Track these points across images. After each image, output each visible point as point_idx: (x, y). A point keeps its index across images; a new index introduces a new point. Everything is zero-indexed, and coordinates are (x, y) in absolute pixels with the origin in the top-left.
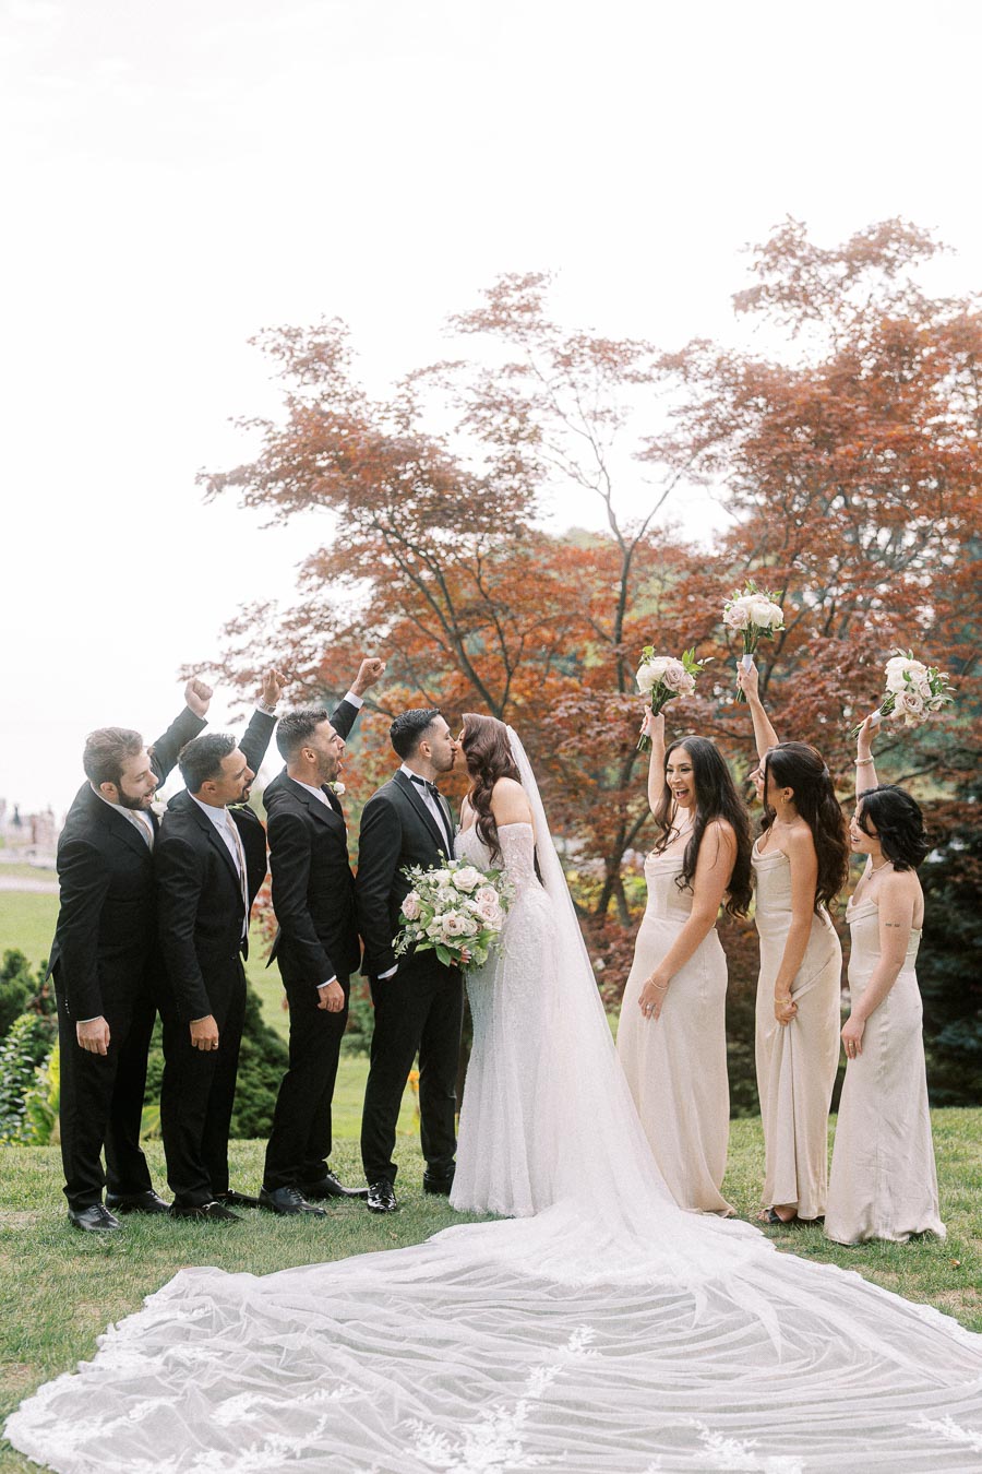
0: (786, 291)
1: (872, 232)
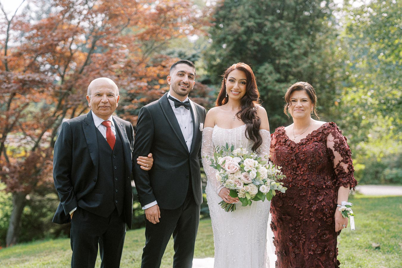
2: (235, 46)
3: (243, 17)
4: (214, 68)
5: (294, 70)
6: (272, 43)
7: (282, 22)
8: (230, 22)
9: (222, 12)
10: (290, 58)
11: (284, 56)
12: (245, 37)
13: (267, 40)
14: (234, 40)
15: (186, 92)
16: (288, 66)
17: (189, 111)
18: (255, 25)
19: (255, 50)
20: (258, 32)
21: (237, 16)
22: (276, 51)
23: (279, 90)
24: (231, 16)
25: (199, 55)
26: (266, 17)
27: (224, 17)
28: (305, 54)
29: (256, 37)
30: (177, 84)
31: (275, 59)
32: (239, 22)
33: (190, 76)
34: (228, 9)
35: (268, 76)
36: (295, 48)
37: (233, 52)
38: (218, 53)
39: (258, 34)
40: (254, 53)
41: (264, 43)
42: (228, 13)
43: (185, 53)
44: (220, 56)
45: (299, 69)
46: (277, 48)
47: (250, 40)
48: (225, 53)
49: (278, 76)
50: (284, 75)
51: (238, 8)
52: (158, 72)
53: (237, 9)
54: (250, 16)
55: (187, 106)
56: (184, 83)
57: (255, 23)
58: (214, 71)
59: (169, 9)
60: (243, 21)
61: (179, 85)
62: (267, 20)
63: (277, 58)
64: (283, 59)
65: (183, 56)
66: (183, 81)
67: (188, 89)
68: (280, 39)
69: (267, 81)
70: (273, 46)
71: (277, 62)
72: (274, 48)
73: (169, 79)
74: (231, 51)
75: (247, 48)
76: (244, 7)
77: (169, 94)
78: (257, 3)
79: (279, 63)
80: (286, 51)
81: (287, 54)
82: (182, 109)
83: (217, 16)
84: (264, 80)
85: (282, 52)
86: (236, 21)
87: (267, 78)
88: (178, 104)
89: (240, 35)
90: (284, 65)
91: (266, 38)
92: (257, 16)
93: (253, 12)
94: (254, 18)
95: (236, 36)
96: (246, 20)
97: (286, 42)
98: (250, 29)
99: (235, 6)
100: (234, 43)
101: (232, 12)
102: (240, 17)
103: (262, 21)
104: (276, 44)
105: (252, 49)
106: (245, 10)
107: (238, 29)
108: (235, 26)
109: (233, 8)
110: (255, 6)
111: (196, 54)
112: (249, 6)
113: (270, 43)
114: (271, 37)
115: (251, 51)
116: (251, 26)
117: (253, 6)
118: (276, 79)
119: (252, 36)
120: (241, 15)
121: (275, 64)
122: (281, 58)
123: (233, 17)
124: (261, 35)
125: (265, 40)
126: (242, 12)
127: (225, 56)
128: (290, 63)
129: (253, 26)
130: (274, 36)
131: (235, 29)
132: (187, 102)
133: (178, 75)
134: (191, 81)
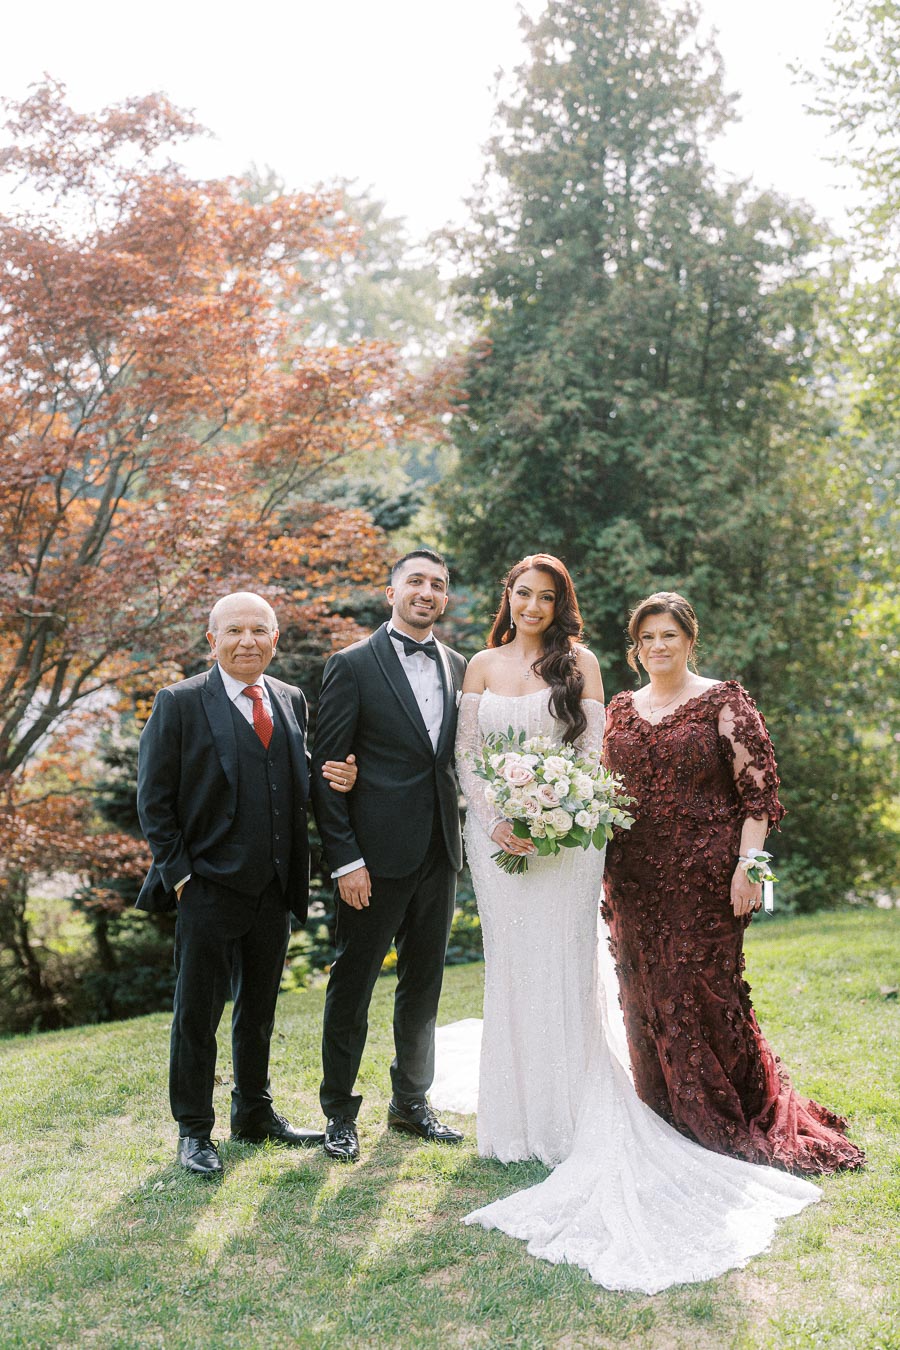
0: (38, 156)
1: (130, 105)
2: (526, 467)
3: (548, 383)
4: (467, 536)
5: (702, 535)
6: (638, 459)
7: (665, 396)
8: (512, 399)
9: (486, 371)
10: (689, 501)
11: (674, 496)
12: (555, 445)
13: (621, 451)
14: (525, 452)
15: (428, 619)
16: (688, 524)
17: (433, 662)
18: (583, 407)
19: (585, 480)
20: (594, 426)
21: (531, 382)
22: (651, 483)
24: (515, 381)
25: (420, 494)
26: (617, 382)
27: (494, 385)
28: (734, 489)
29: (589, 442)
30: (409, 602)
31: (647, 506)
32: (534, 400)
33: (436, 584)
34: (505, 362)
35: (625, 556)
36: (708, 472)
37: (522, 488)
38: (480, 490)
39: (594, 434)
40: (586, 488)
41: (613, 457)
42: (505, 374)
43: (378, 489)
44: (483, 499)
45: (717, 533)
46: (650, 473)
47: (573, 451)
48: (497, 491)
49: (656, 554)
50: (672, 554)
51: (534, 357)
52: (302, 550)
53: (529, 361)
54: (571, 382)
55: (430, 651)
56: (422, 599)
57: (584, 401)
58: (468, 544)
59: (336, 374)
60: (548, 396)
61: (413, 603)
62: (619, 389)
63: (652, 501)
64: (670, 505)
65: (372, 502)
66: (422, 595)
67: (432, 614)
68: (660, 445)
69: (622, 570)
70: (639, 467)
71: (652, 513)
72: (644, 471)
74: (514, 485)
75: (566, 476)
76: (551, 356)
77: (391, 626)
78: (589, 343)
79: (658, 518)
80: (678, 483)
81: (682, 489)
82: (419, 658)
83: (471, 381)
84: (616, 566)
85: (668, 483)
86: (528, 398)
87: (624, 564)
88: (411, 648)
89: (540, 440)
90: (673, 520)
91: (616, 443)
92: (592, 383)
93: (578, 370)
94: (582, 386)
95: (529, 442)
96: (556, 393)
97: (677, 455)
98: (572, 418)
99: (526, 353)
100: (524, 460)
101: (516, 369)
102: (540, 384)
103: (605, 394)
104: (648, 460)
105: (578, 477)
106: (553, 364)
107: (536, 421)
108: (527, 411)
109: (518, 359)
110: (584, 352)
111: (410, 494)
112: (565, 354)
113: (631, 458)
114: (630, 439)
115: (574, 482)
116: (572, 412)
117: (576, 353)
118: (651, 563)
119: (576, 440)
120: (542, 377)
121: (647, 518)
122: (664, 501)
123: (519, 386)
124: (604, 435)
125: (615, 450)
126: (545, 369)
127: (500, 499)
128: (691, 516)
129: (579, 410)
130: (641, 438)
131: (526, 420)
132: (430, 643)
133: (409, 582)
134: (438, 594)
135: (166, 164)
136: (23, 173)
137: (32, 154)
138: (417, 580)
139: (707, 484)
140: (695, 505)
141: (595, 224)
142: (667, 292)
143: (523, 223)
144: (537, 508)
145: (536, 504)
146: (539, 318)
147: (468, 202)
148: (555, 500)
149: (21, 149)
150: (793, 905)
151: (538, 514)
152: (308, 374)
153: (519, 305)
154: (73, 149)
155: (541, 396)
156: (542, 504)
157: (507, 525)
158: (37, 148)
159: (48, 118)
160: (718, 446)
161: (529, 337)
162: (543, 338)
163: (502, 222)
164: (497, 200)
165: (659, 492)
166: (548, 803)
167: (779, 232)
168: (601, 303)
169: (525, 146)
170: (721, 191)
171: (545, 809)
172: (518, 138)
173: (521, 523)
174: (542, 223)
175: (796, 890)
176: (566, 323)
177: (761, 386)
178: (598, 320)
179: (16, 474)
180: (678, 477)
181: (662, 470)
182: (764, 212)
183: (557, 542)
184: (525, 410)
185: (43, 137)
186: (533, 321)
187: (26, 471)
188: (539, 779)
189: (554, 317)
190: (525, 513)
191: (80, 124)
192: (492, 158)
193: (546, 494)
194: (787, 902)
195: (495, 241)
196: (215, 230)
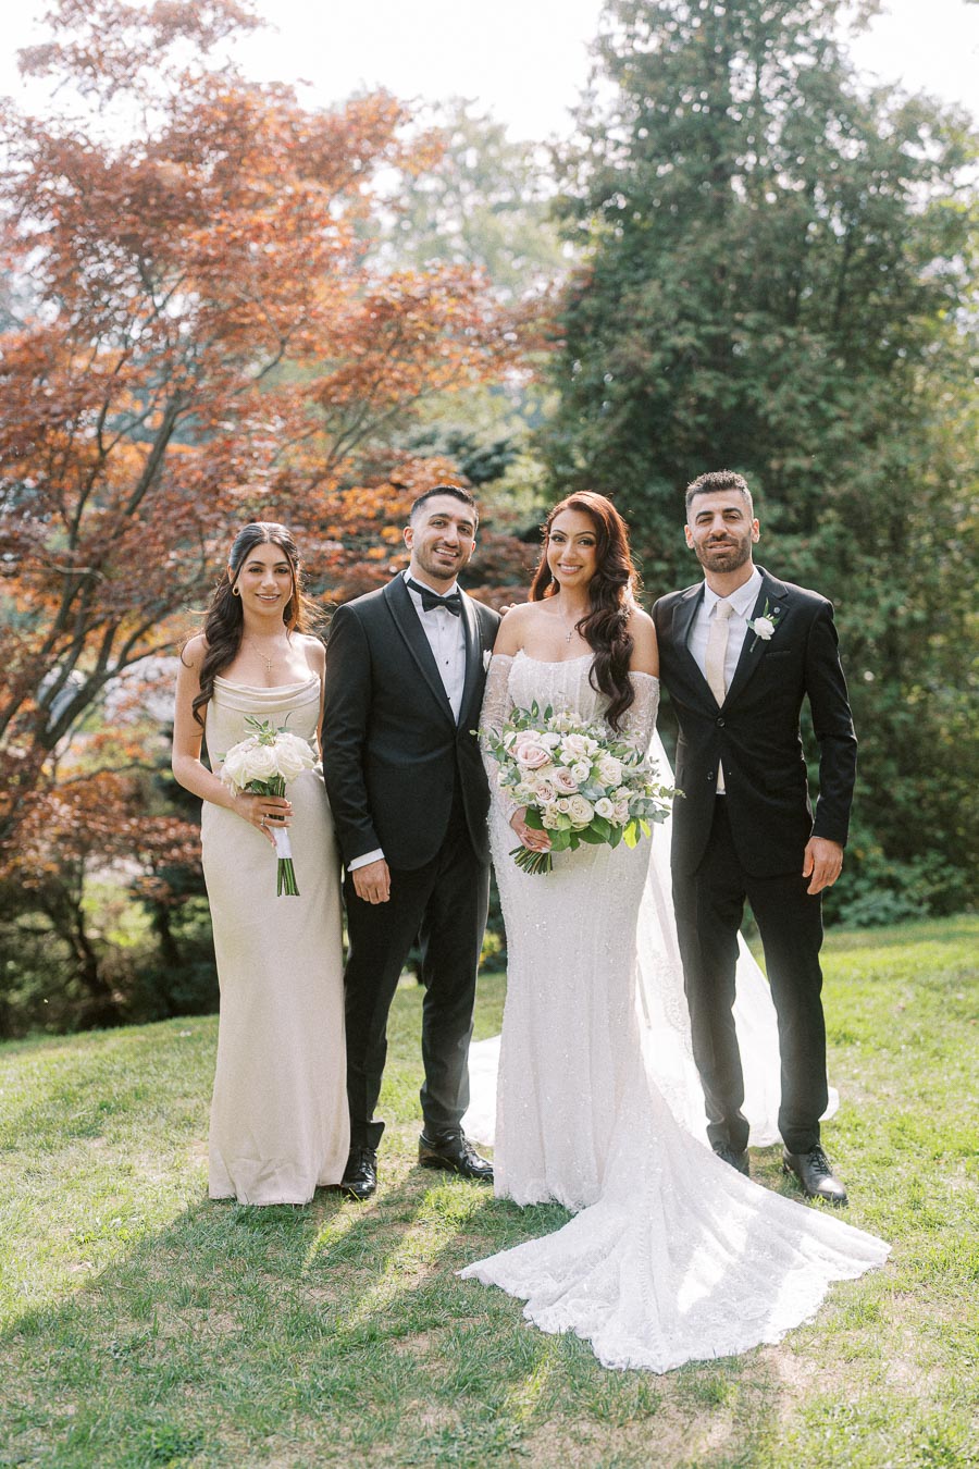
0: (82, 55)
2: (634, 412)
3: (658, 317)
5: (831, 490)
6: (757, 403)
7: (790, 332)
8: (619, 336)
9: (589, 303)
10: (817, 451)
11: (800, 445)
12: (665, 386)
13: (741, 394)
14: (632, 395)
15: (452, 568)
16: (817, 478)
17: (458, 620)
18: (698, 343)
19: (701, 427)
20: (709, 365)
21: (639, 315)
22: (774, 430)
23: (781, 558)
24: (620, 315)
25: (516, 442)
26: (738, 316)
27: (599, 319)
29: (705, 383)
30: (429, 548)
31: (768, 457)
32: (642, 336)
33: (463, 527)
34: (612, 293)
36: (839, 418)
37: (628, 435)
38: (578, 438)
39: (710, 374)
40: (700, 436)
41: (730, 401)
42: (611, 306)
43: (472, 436)
44: (585, 447)
45: (846, 488)
46: (773, 419)
47: (686, 394)
48: (599, 438)
49: (778, 511)
50: (798, 512)
51: (644, 287)
52: (378, 503)
53: (638, 292)
54: (684, 315)
55: (455, 606)
56: (446, 544)
57: (699, 336)
59: (411, 303)
60: (658, 331)
61: (434, 549)
62: (739, 325)
63: (776, 451)
64: (796, 456)
65: (463, 451)
66: (446, 539)
67: (456, 562)
68: (784, 388)
70: (761, 412)
71: (775, 465)
72: (766, 417)
73: (408, 535)
74: (619, 431)
75: (675, 421)
76: (662, 287)
77: (408, 575)
78: (706, 271)
79: (780, 471)
80: (805, 430)
81: (808, 438)
82: (440, 614)
83: (573, 315)
85: (793, 430)
86: (635, 333)
88: (431, 602)
89: (648, 380)
90: (797, 473)
91: (736, 385)
92: (709, 316)
93: (693, 302)
94: (697, 320)
95: (635, 383)
96: (667, 328)
97: (803, 399)
98: (684, 358)
99: (635, 283)
100: (630, 404)
101: (624, 301)
102: (649, 317)
103: (723, 329)
104: (771, 405)
105: (690, 422)
106: (666, 296)
107: (644, 359)
108: (633, 348)
109: (626, 289)
110: (699, 283)
111: (507, 442)
112: (679, 283)
113: (750, 402)
114: (753, 381)
115: (687, 429)
116: (684, 349)
117: (691, 283)
118: (771, 521)
119: (690, 382)
120: (651, 311)
121: (769, 471)
122: (788, 450)
123: (626, 320)
124: (721, 376)
125: (735, 393)
126: (655, 300)
127: (602, 447)
128: (819, 468)
129: (693, 347)
130: (764, 379)
131: (633, 358)
132: (453, 597)
133: (432, 524)
134: (465, 539)
135: (226, 63)
136: (65, 74)
137: (75, 51)
138: (442, 521)
139: (837, 432)
140: (823, 456)
141: (714, 133)
142: (795, 213)
143: (635, 135)
144: (645, 459)
145: (643, 454)
146: (652, 243)
147: (575, 112)
148: (665, 449)
149: (62, 46)
150: (926, 907)
151: (646, 465)
152: (378, 302)
153: (630, 229)
154: (120, 46)
155: (651, 331)
156: (650, 453)
157: (611, 476)
158: (81, 45)
159: (93, 9)
160: (852, 390)
161: (638, 266)
162: (654, 266)
163: (612, 134)
164: (607, 109)
165: (784, 441)
166: (564, 789)
167: (928, 144)
168: (721, 226)
169: (639, 46)
170: (862, 95)
171: (560, 796)
172: (632, 37)
173: (627, 475)
174: (657, 135)
175: (929, 890)
176: (681, 248)
177: (904, 322)
178: (716, 245)
179: (46, 412)
180: (804, 423)
181: (785, 416)
182: (911, 120)
183: (666, 497)
184: (631, 347)
185: (88, 31)
186: (645, 247)
187: (56, 408)
188: (556, 761)
189: (668, 242)
190: (630, 463)
191: (127, 18)
192: (600, 61)
193: (656, 441)
194: (920, 903)
195: (603, 156)
196: (278, 140)
